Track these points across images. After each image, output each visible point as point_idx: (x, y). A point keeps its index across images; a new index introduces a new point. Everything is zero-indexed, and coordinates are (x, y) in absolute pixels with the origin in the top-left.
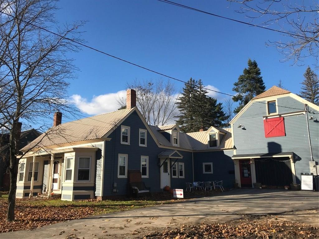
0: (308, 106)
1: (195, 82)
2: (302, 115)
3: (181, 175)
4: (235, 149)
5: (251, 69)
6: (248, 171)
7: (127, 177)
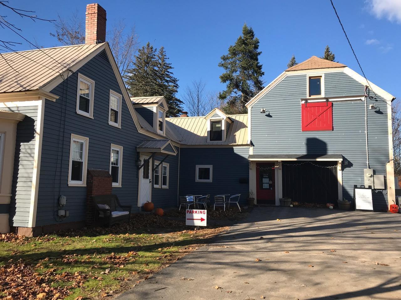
0: (369, 89)
1: (154, 49)
2: (358, 101)
3: (164, 183)
4: (251, 146)
5: (247, 39)
6: (269, 181)
7: (85, 185)
